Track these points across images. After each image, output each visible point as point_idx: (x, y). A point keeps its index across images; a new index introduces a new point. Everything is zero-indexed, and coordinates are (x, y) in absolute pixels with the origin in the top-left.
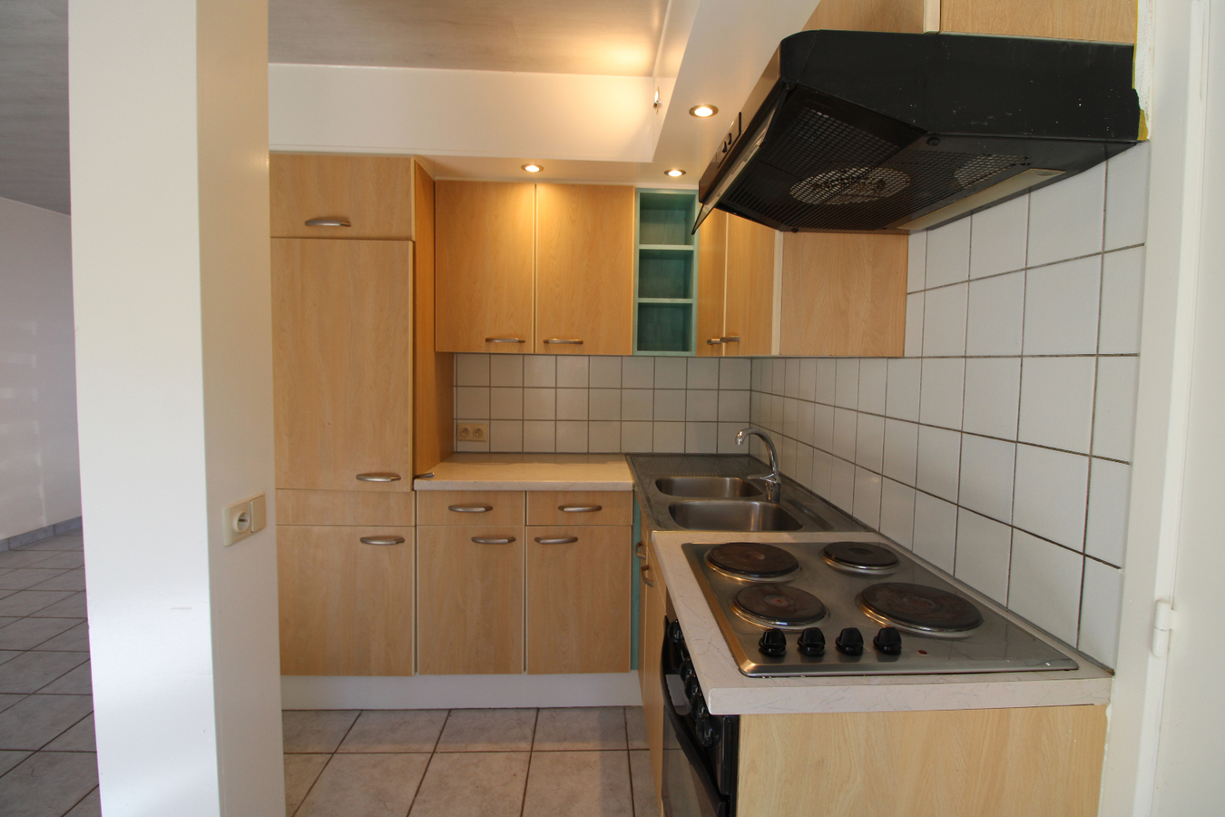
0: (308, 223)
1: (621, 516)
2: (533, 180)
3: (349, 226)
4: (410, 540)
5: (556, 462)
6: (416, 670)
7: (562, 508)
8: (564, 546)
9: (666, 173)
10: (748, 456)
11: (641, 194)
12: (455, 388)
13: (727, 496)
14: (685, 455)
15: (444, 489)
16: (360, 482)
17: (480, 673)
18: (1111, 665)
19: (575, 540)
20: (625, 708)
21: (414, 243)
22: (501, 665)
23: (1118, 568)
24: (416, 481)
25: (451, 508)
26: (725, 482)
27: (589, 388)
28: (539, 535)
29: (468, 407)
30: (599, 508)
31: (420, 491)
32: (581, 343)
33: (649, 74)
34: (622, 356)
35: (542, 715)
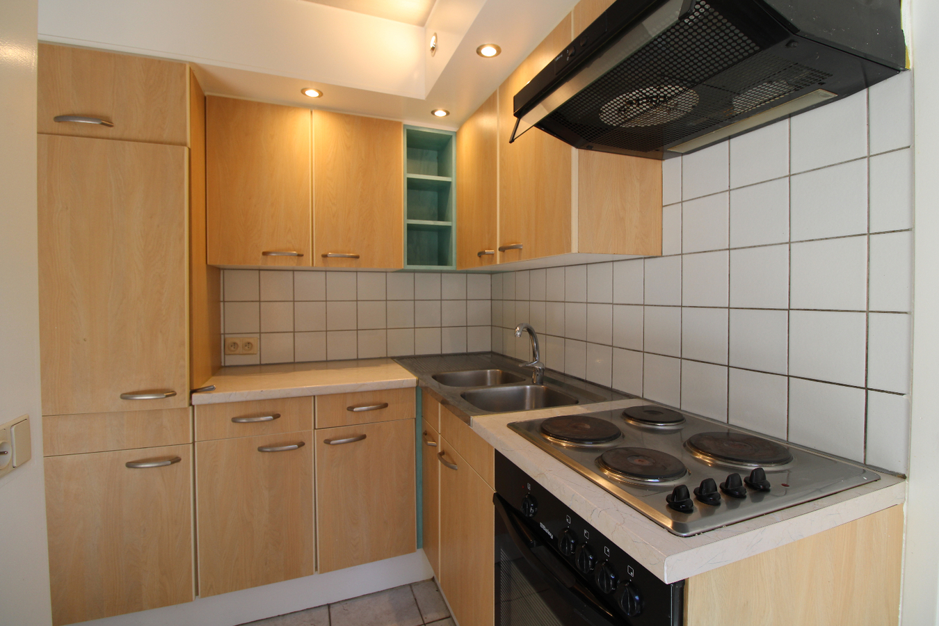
0: (59, 119)
1: (406, 410)
2: (311, 106)
3: (111, 126)
4: (187, 458)
5: (327, 369)
6: (197, 594)
7: (351, 409)
8: (353, 443)
9: (433, 113)
10: (491, 353)
11: (408, 130)
12: (222, 304)
13: (489, 384)
14: (442, 356)
15: (228, 400)
16: (126, 402)
17: (270, 583)
18: (902, 471)
19: (364, 437)
20: (410, 585)
21: (190, 150)
22: (292, 571)
23: (903, 394)
24: (194, 395)
25: (234, 420)
26: (486, 373)
27: (357, 301)
28: (327, 437)
29: (237, 321)
30: (386, 405)
31: (198, 405)
32: (357, 257)
33: (422, 24)
34: (386, 272)
35: (334, 610)
